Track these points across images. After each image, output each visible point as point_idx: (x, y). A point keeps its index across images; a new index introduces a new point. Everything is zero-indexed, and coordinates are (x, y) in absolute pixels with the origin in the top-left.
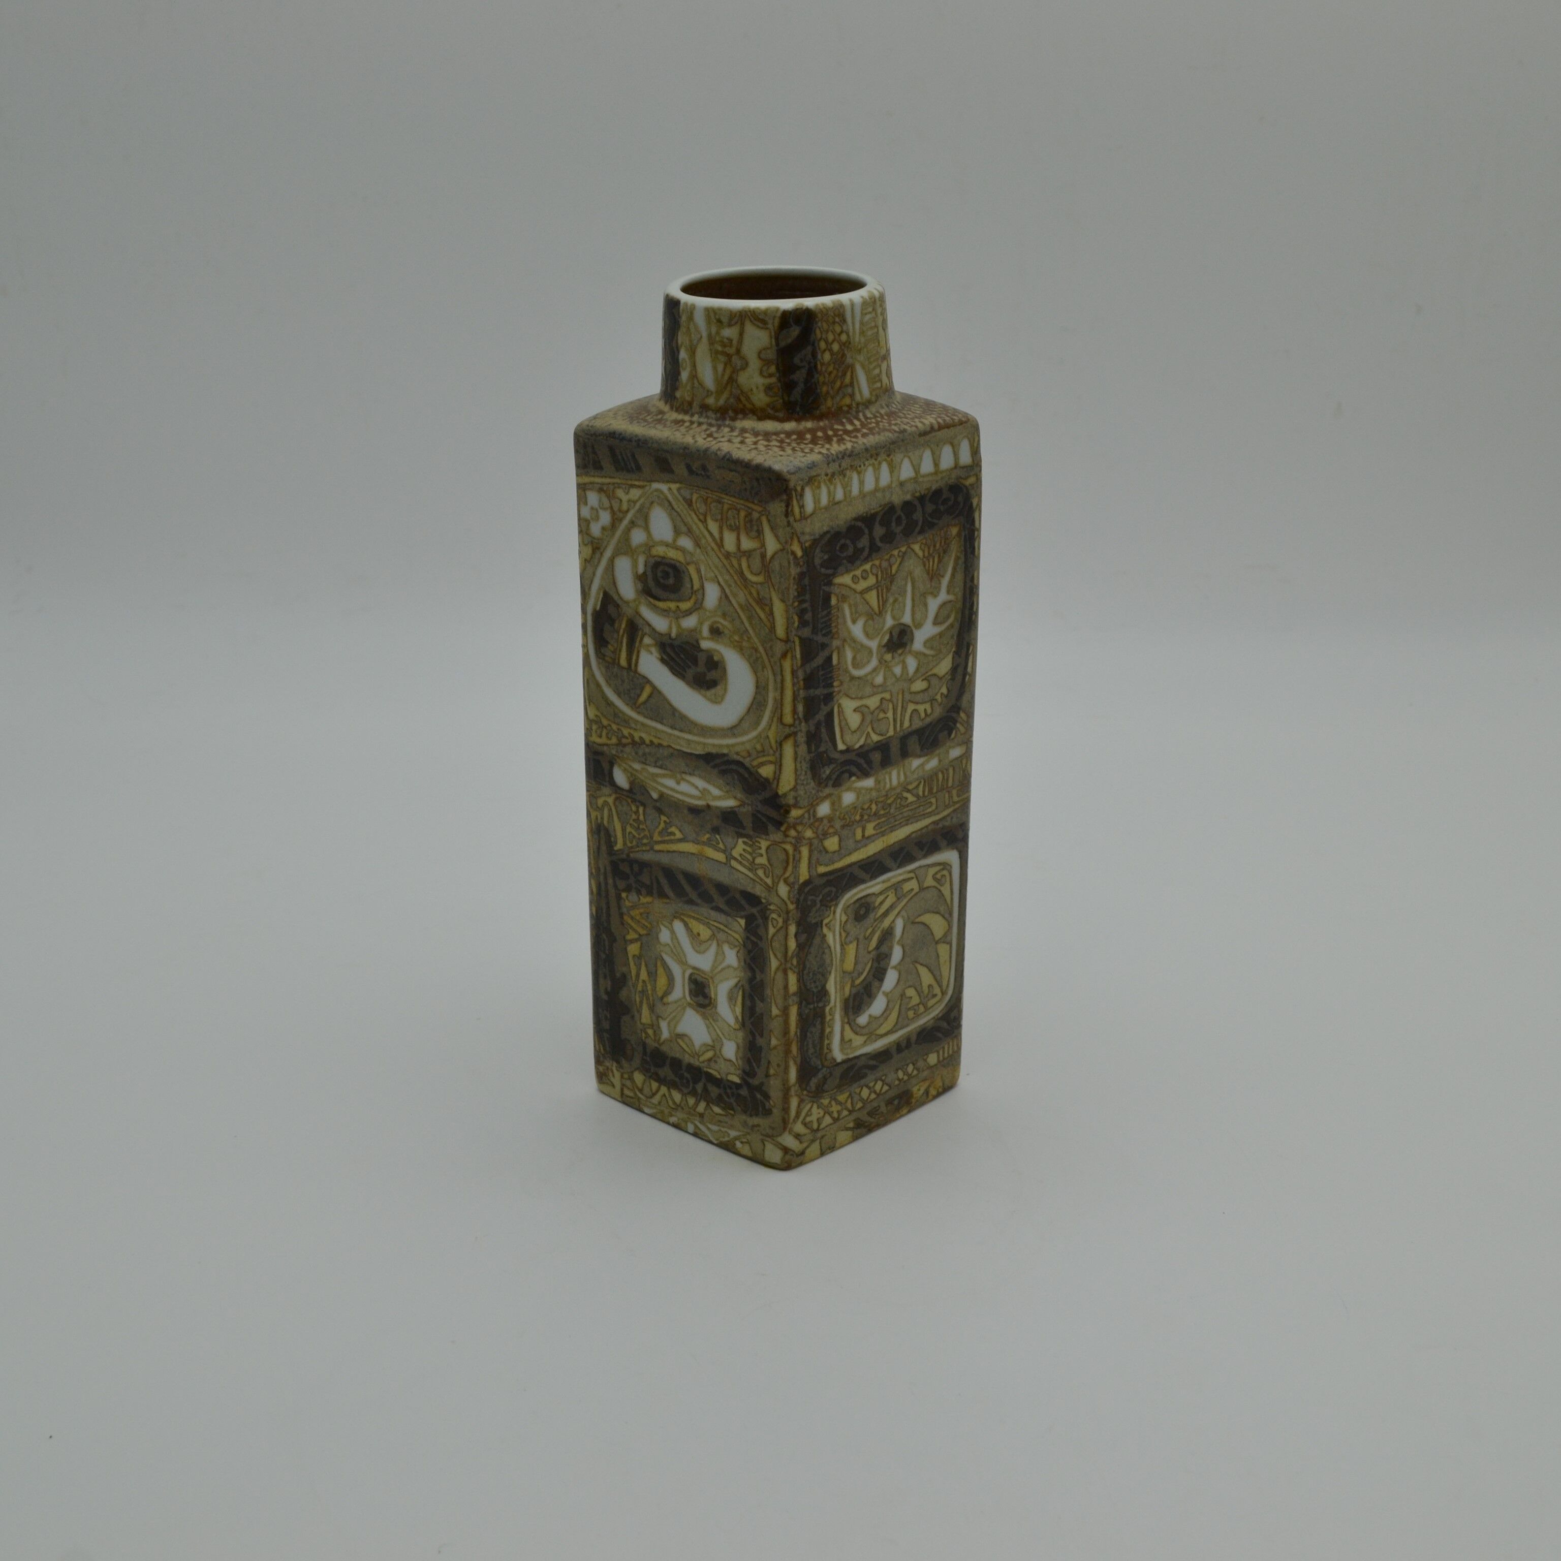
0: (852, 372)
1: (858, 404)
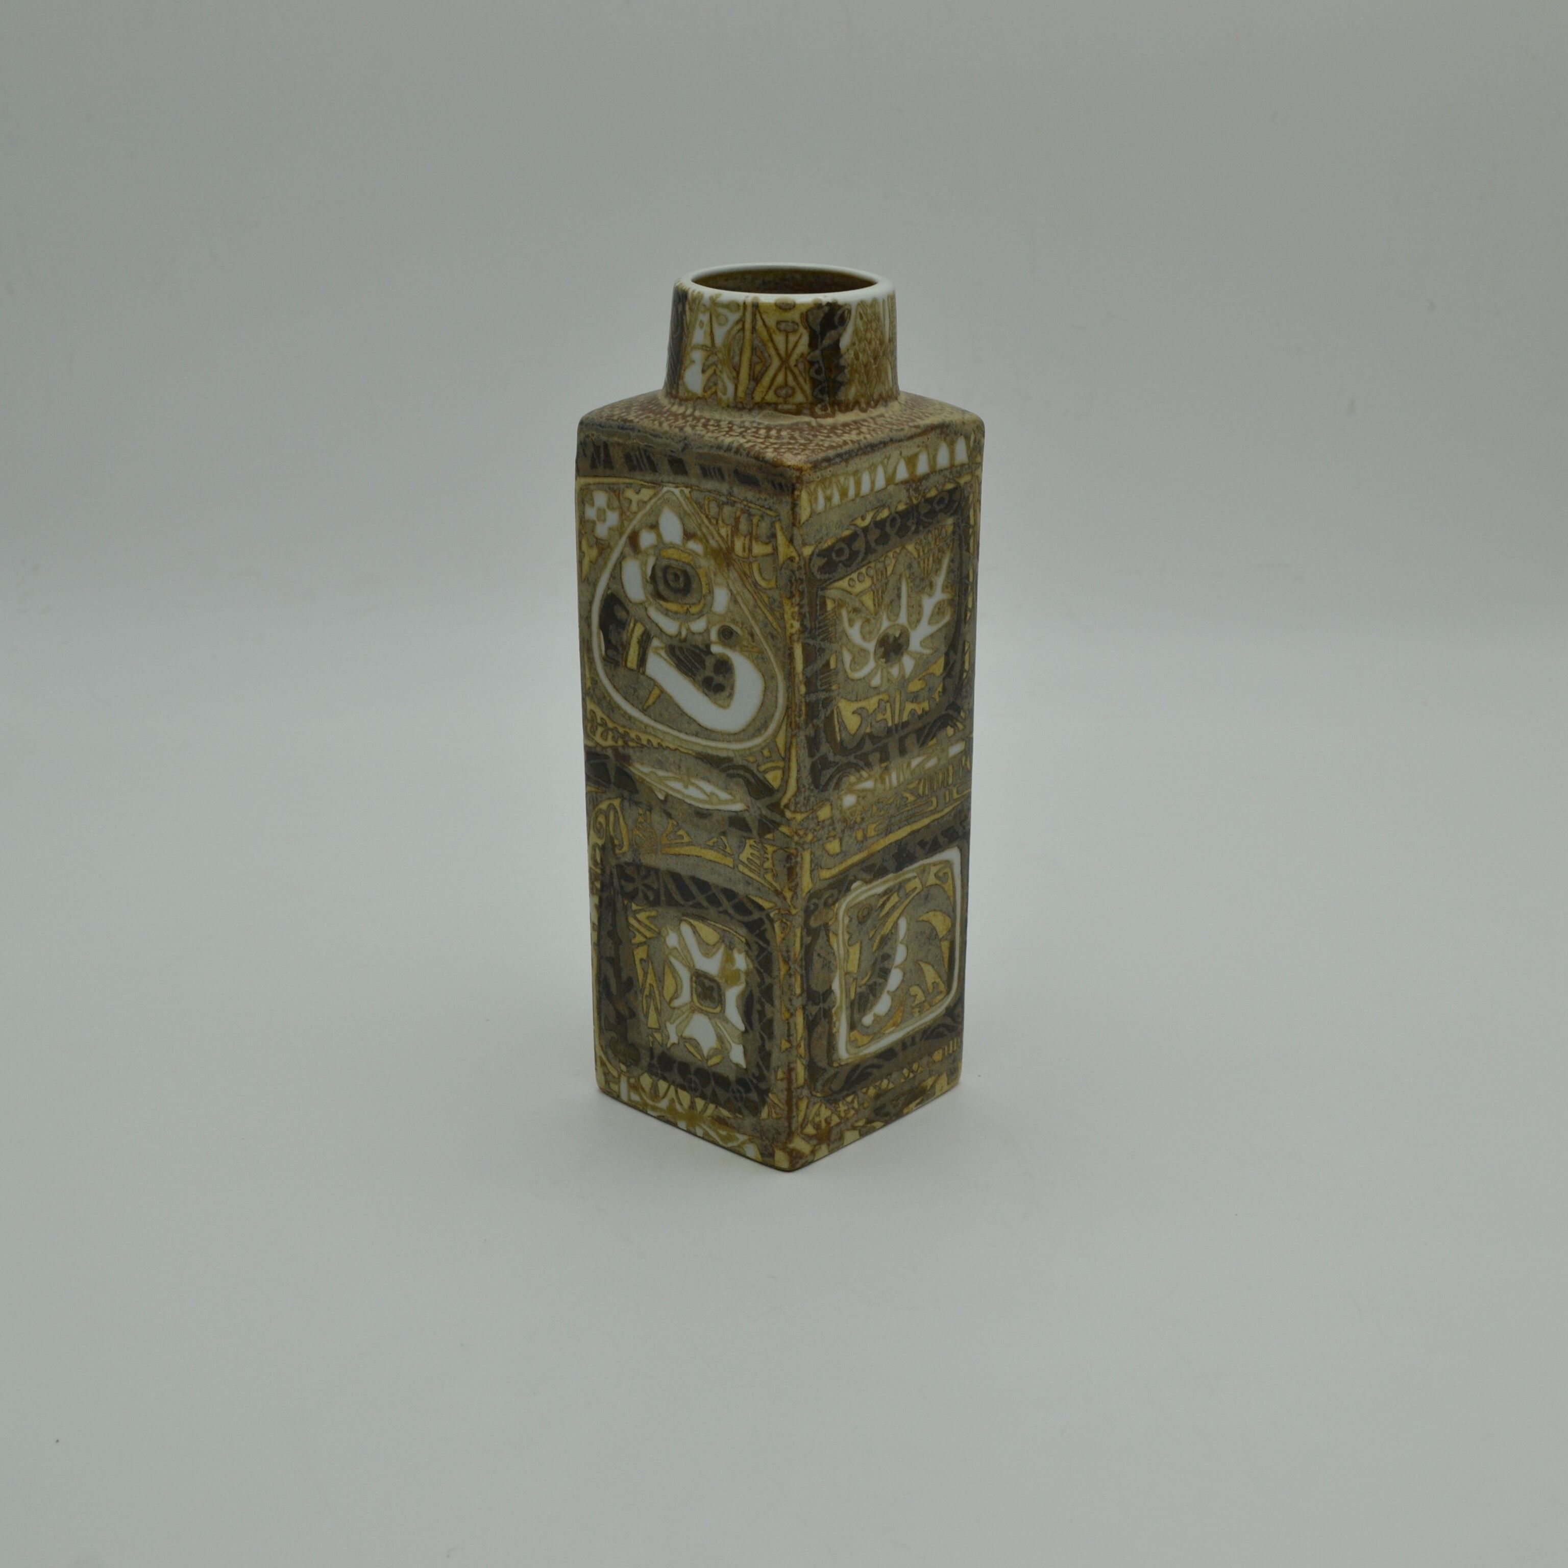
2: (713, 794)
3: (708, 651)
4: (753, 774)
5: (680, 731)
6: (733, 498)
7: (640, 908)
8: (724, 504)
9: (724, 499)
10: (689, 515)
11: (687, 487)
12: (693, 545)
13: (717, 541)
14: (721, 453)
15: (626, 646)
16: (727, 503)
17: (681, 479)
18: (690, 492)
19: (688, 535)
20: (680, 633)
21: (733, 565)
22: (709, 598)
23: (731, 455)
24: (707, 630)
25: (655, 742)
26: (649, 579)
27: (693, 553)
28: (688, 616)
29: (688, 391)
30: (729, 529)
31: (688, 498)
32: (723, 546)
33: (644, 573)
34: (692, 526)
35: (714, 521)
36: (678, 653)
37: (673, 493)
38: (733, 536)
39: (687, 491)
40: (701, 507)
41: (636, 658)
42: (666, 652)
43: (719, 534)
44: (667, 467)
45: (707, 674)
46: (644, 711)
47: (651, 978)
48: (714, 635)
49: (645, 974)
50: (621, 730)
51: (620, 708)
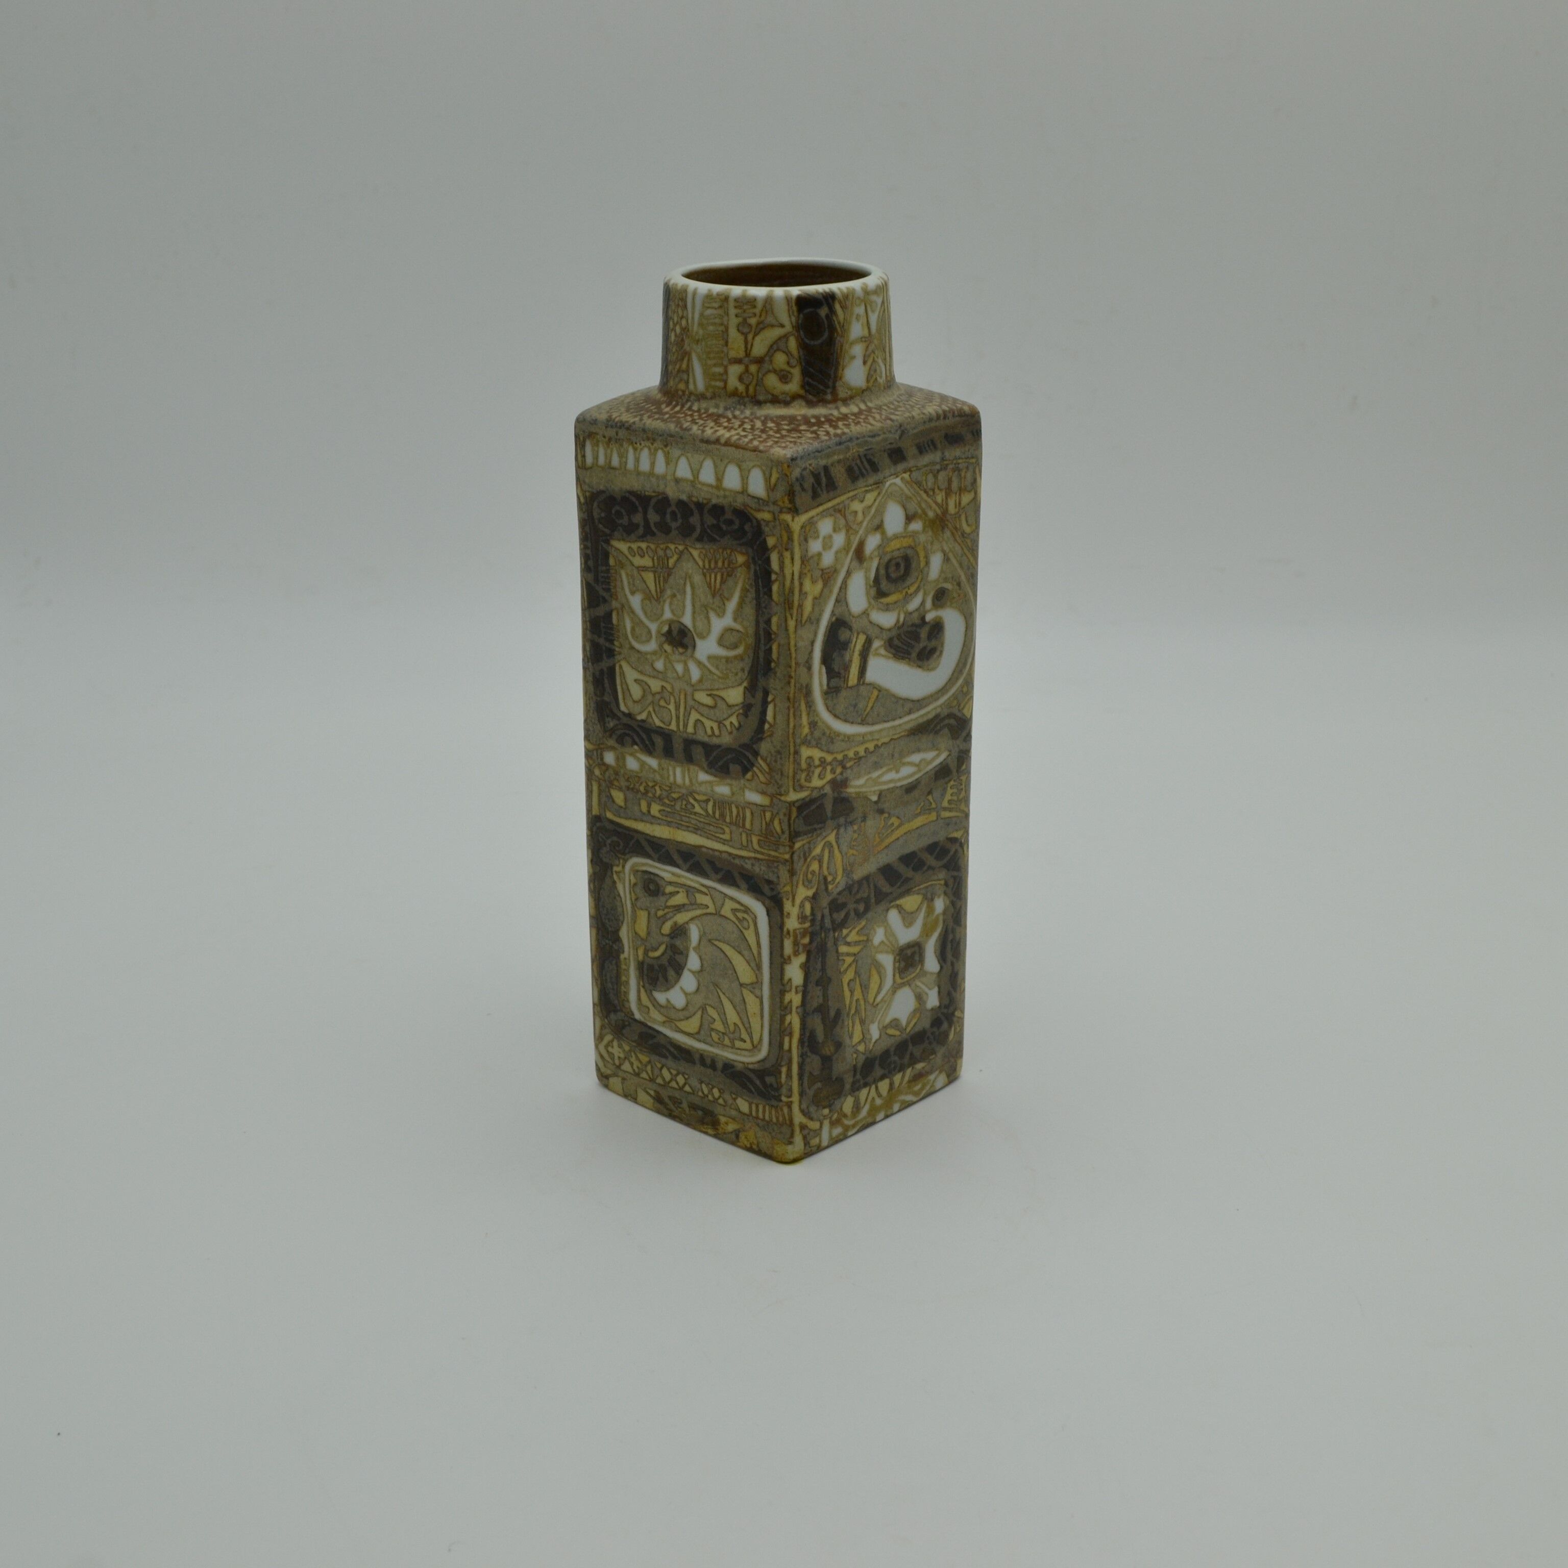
0: (689, 360)
1: (691, 393)
2: (920, 762)
3: (923, 621)
5: (894, 720)
6: (945, 463)
7: (850, 929)
8: (938, 471)
9: (938, 467)
10: (910, 498)
11: (905, 472)
12: (916, 526)
13: (934, 510)
14: (933, 424)
15: (848, 667)
16: (941, 469)
17: (901, 467)
18: (910, 476)
19: (909, 519)
20: (898, 621)
21: (947, 526)
22: (926, 569)
23: (940, 423)
24: (923, 603)
25: (871, 746)
26: (871, 583)
27: (914, 534)
28: (908, 598)
29: (850, 389)
30: (944, 493)
31: (908, 482)
32: (939, 512)
33: (867, 578)
34: (913, 507)
35: (931, 493)
36: (896, 642)
37: (895, 484)
38: (946, 498)
39: (906, 476)
40: (919, 484)
41: (857, 673)
42: (886, 649)
43: (936, 503)
44: (887, 461)
45: (922, 645)
46: (863, 722)
47: (858, 994)
48: (929, 604)
49: (852, 992)
50: (840, 757)
51: (838, 734)
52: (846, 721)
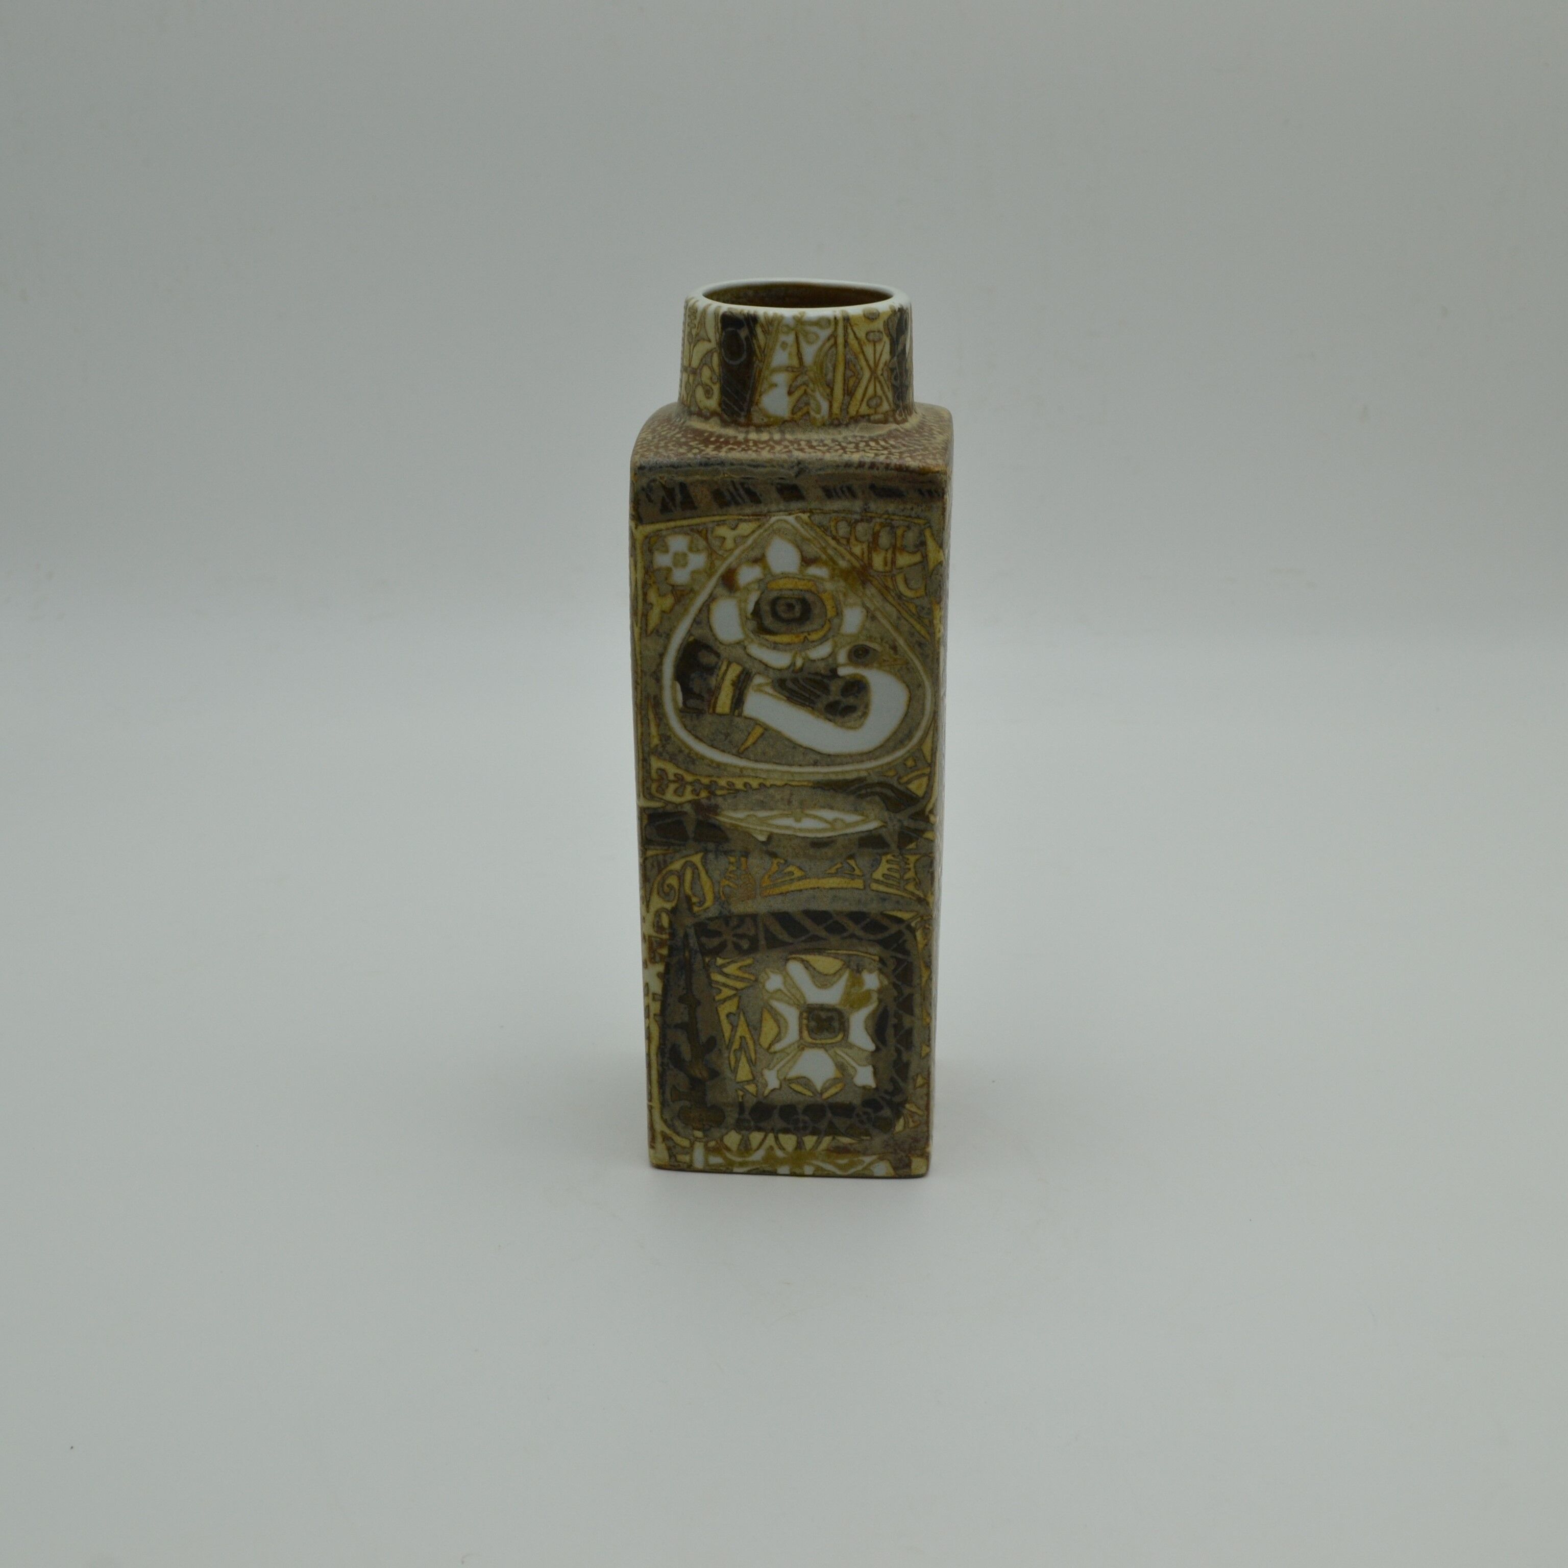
2: (835, 820)
3: (833, 674)
4: (891, 787)
5: (790, 763)
6: (869, 514)
7: (727, 961)
8: (857, 522)
9: (857, 517)
10: (808, 540)
11: (802, 512)
12: (816, 573)
13: (849, 561)
14: (851, 471)
15: (714, 693)
16: (862, 520)
17: (796, 505)
18: (810, 517)
19: (807, 562)
20: (793, 664)
21: (871, 582)
22: (836, 621)
23: (866, 471)
24: (833, 654)
25: (754, 782)
26: (750, 616)
27: (815, 579)
28: (806, 643)
29: (766, 415)
30: (865, 546)
31: (806, 523)
32: (857, 564)
33: (742, 611)
34: (813, 551)
35: (844, 542)
36: (790, 685)
37: (785, 522)
38: (870, 552)
39: (804, 516)
40: (826, 530)
41: (728, 702)
42: (774, 687)
43: (852, 554)
44: (775, 496)
45: (831, 698)
46: (739, 755)
47: (742, 1030)
48: (842, 657)
49: (734, 1028)
50: (706, 781)
51: (703, 758)
52: (712, 746)
